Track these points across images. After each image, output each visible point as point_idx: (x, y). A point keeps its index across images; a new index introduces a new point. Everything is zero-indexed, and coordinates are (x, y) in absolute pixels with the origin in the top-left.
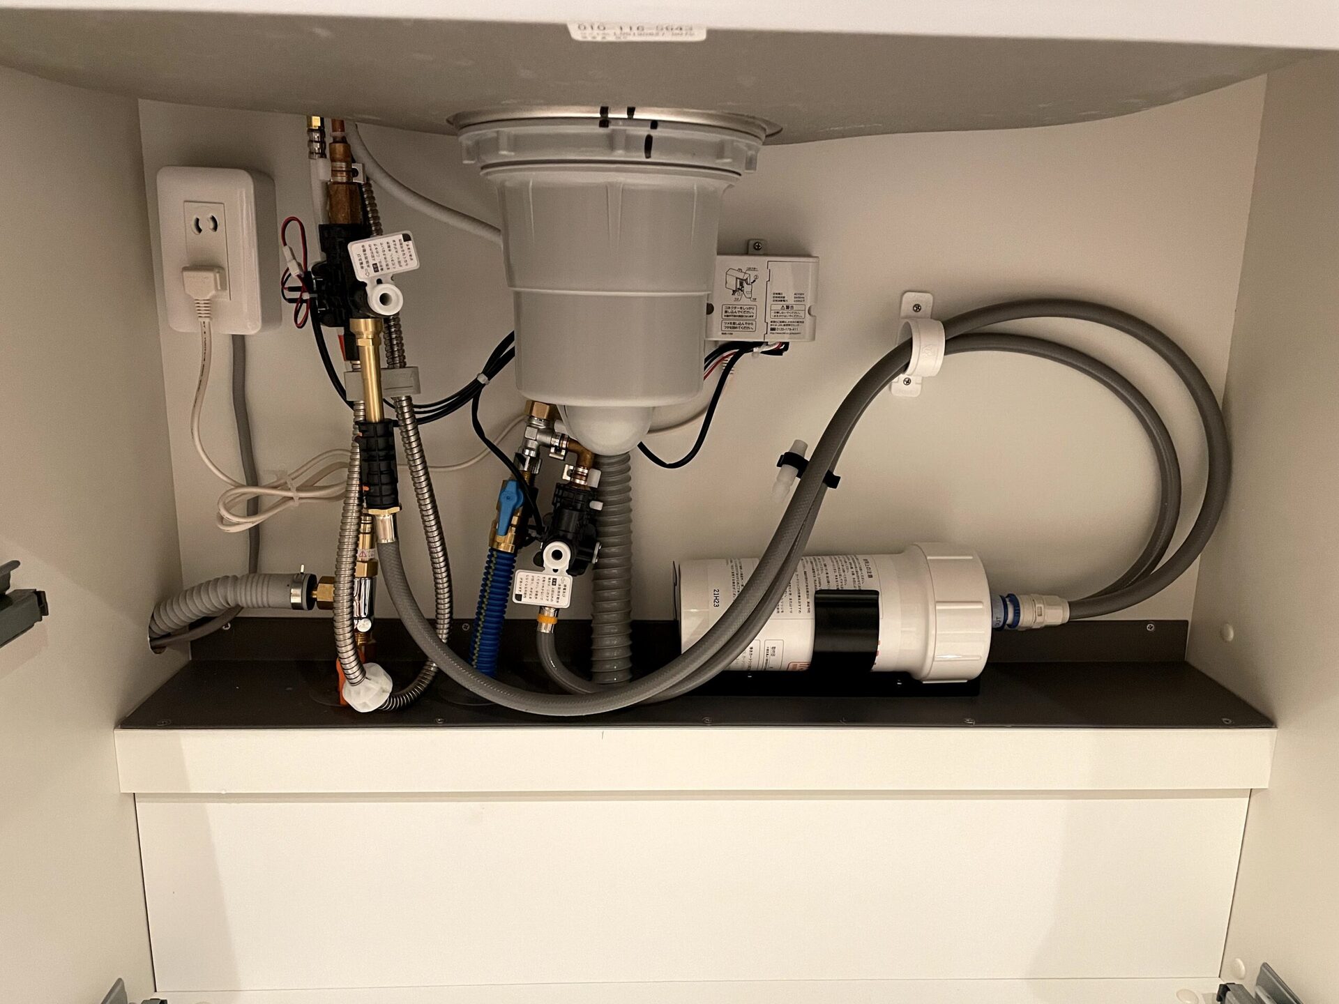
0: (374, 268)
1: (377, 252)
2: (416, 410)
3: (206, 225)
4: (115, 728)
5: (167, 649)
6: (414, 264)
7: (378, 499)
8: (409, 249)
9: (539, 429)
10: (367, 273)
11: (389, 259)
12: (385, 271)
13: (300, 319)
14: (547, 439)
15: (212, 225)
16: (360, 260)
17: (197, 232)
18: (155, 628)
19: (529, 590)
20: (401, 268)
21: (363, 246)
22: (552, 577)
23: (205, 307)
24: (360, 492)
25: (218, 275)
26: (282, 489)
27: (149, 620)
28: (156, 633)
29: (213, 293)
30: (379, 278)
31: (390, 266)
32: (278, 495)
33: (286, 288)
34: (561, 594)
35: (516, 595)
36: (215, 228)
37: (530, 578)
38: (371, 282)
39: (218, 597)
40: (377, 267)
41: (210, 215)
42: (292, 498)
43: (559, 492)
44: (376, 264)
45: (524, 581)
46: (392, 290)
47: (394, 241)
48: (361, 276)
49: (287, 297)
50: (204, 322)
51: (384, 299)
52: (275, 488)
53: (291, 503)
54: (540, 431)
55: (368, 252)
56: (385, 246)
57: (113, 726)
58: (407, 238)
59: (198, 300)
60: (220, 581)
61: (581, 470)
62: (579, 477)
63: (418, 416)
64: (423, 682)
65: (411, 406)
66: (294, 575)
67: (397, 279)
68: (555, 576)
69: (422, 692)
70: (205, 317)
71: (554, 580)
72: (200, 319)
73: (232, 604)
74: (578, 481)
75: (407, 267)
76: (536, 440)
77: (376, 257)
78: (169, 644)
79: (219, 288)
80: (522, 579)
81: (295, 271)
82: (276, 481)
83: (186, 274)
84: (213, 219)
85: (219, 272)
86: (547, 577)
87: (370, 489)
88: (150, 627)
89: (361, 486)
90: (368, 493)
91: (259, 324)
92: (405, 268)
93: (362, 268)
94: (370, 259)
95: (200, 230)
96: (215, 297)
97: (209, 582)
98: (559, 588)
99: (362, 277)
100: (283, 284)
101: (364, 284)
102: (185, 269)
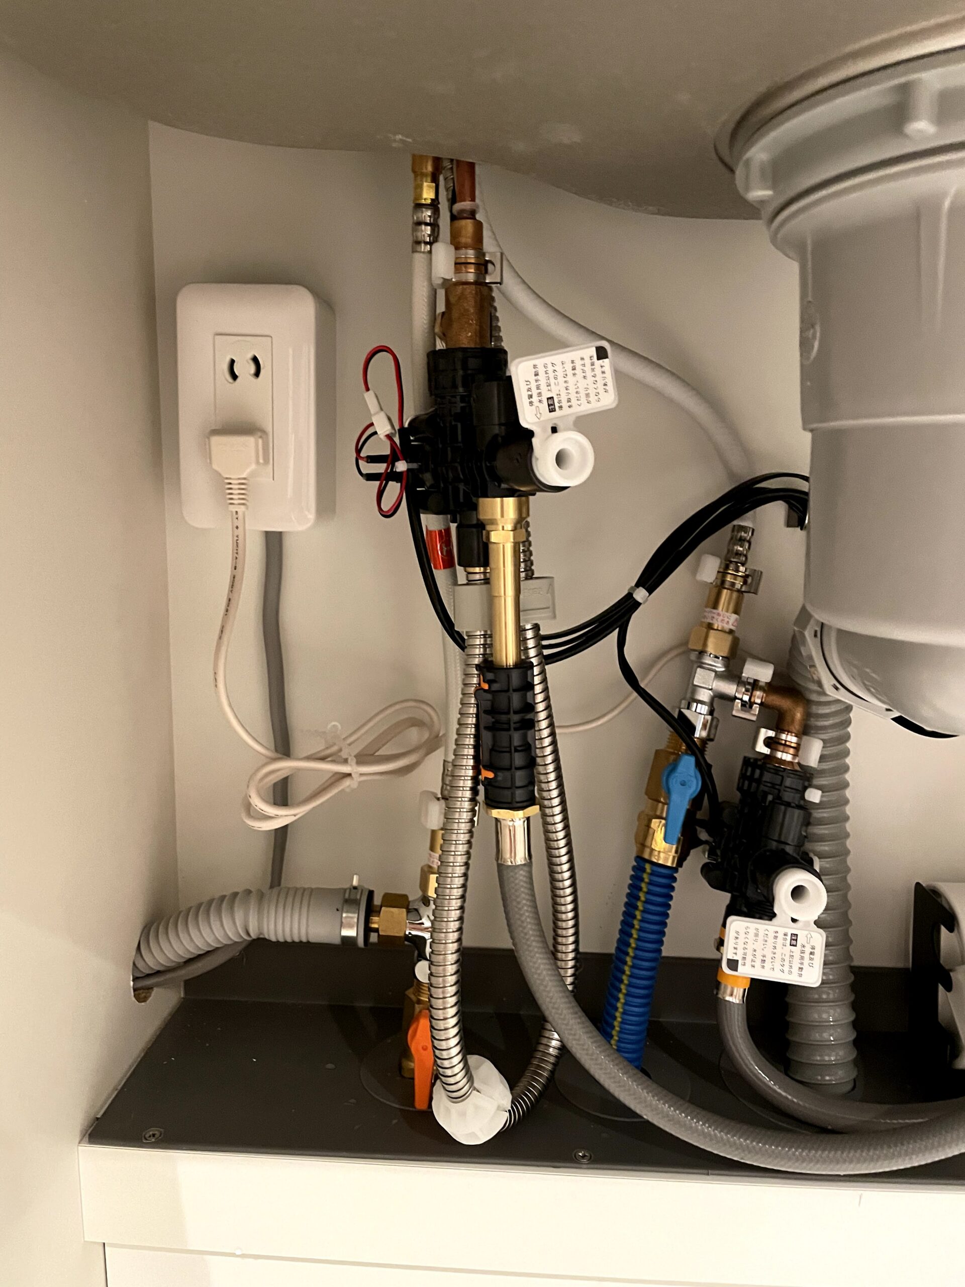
0: (549, 405)
1: (556, 378)
2: (545, 643)
3: (245, 369)
4: (79, 1143)
5: (155, 989)
6: (608, 400)
7: (507, 793)
8: (603, 372)
9: (716, 672)
10: (538, 414)
11: (572, 390)
12: (566, 411)
13: (386, 505)
14: (729, 688)
15: (252, 369)
16: (530, 389)
17: (231, 380)
18: (140, 965)
19: (750, 953)
20: (589, 406)
21: (535, 366)
22: (790, 932)
23: (240, 489)
24: (475, 779)
25: (260, 441)
26: (333, 761)
27: (134, 953)
28: (141, 971)
29: (253, 466)
30: (555, 421)
31: (574, 402)
32: (328, 771)
33: (362, 458)
34: (806, 961)
35: (729, 960)
36: (257, 374)
37: (752, 931)
38: (544, 430)
39: (234, 923)
40: (553, 404)
41: (250, 355)
42: (349, 775)
43: (746, 771)
44: (552, 398)
45: (742, 936)
46: (577, 442)
47: (582, 359)
48: (527, 418)
49: (364, 472)
50: (237, 512)
51: (560, 459)
52: (323, 759)
53: (347, 783)
54: (719, 676)
55: (542, 377)
56: (569, 366)
57: (78, 1140)
58: (601, 354)
59: (230, 479)
60: (239, 896)
61: (783, 736)
62: (781, 748)
63: (546, 652)
64: (540, 1075)
65: (539, 637)
66: (345, 890)
67: (583, 424)
68: (793, 929)
69: (540, 1093)
70: (239, 504)
71: (794, 937)
72: (231, 508)
73: (254, 935)
74: (779, 755)
75: (599, 404)
76: (711, 689)
77: (552, 384)
78: (158, 985)
79: (261, 461)
80: (737, 932)
81: (383, 428)
82: (324, 750)
83: (215, 440)
84: (255, 360)
85: (261, 437)
86: (782, 931)
87: (496, 776)
88: (134, 964)
89: (476, 769)
90: (488, 783)
91: (311, 516)
92: (595, 406)
93: (531, 403)
94: (544, 388)
95: (234, 377)
96: (253, 474)
97: (223, 898)
98: (803, 952)
99: (529, 420)
100: (358, 451)
101: (530, 434)
102: (215, 432)
